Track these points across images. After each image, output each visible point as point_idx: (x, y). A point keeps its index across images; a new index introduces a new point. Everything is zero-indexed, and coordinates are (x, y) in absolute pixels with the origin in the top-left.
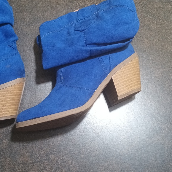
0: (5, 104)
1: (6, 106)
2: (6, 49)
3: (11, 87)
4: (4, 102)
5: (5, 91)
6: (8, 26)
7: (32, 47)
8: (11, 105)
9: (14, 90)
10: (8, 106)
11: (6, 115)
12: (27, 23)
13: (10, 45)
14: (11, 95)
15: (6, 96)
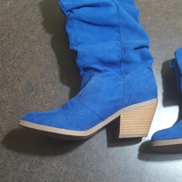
0: (142, 121)
1: (142, 124)
2: (146, 70)
3: (149, 107)
4: (141, 120)
5: (143, 110)
6: (146, 49)
7: (159, 71)
8: (146, 124)
9: (151, 110)
10: (143, 124)
11: (141, 133)
12: (155, 48)
13: (149, 67)
14: (147, 114)
15: (143, 114)
